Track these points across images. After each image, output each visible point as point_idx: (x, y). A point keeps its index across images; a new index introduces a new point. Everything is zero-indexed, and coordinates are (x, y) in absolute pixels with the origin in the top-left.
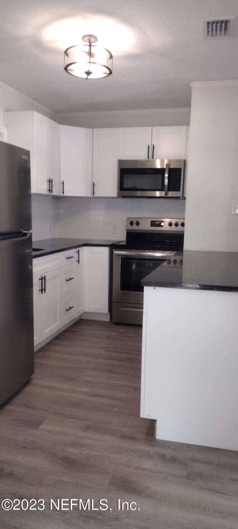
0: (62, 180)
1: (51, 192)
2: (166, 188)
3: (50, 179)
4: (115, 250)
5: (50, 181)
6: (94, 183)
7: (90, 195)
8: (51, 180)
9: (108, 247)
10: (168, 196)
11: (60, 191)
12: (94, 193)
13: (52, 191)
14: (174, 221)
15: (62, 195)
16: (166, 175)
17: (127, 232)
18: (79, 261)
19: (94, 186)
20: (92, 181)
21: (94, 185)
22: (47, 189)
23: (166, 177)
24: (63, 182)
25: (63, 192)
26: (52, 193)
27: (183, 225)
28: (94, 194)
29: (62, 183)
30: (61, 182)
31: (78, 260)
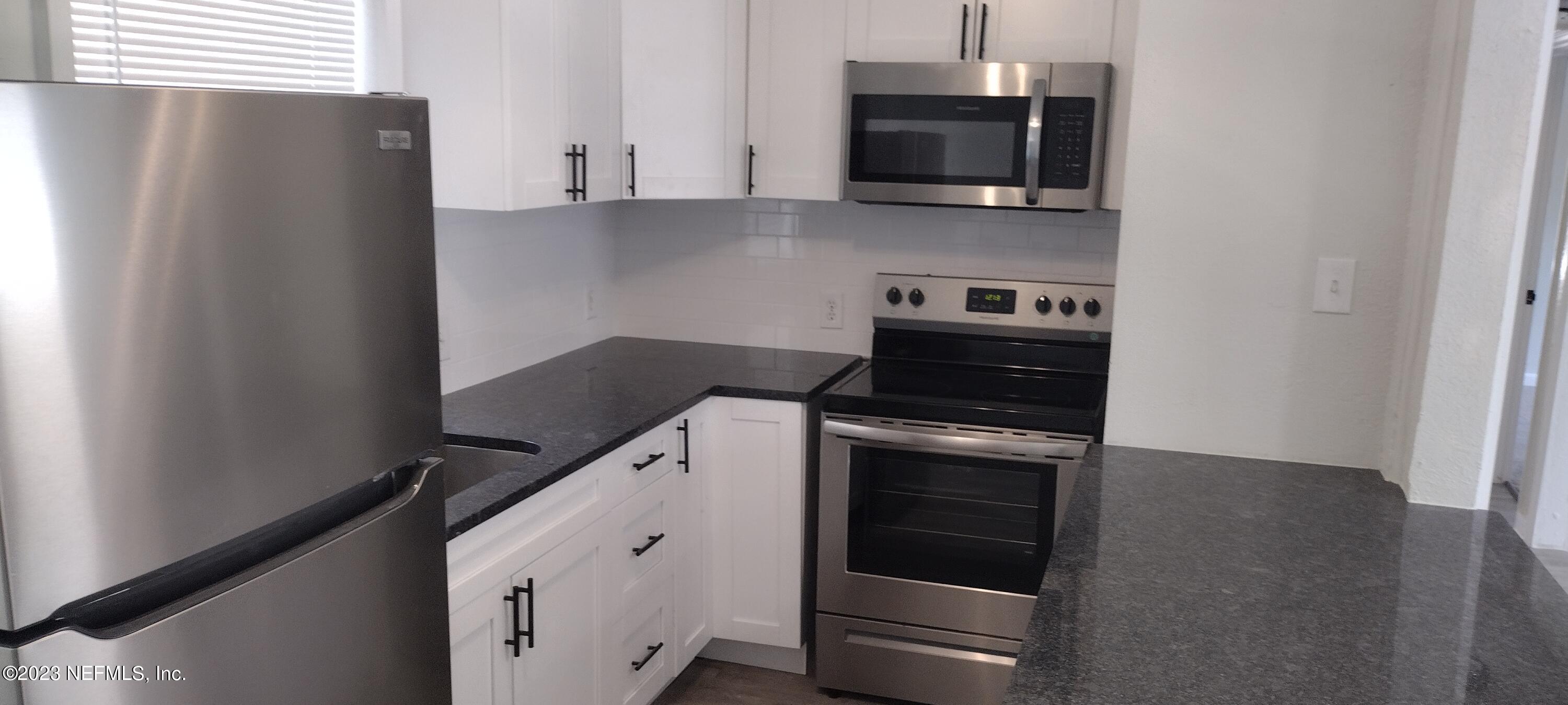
0: (628, 141)
1: (580, 195)
2: (1032, 173)
3: (574, 146)
4: (829, 418)
5: (576, 155)
6: (751, 147)
7: (735, 192)
8: (580, 151)
9: (800, 401)
10: (1038, 206)
11: (621, 182)
12: (751, 186)
13: (583, 191)
14: (1057, 295)
15: (627, 196)
16: (1035, 123)
17: (876, 329)
18: (686, 462)
19: (754, 158)
20: (746, 142)
21: (752, 154)
22: (565, 187)
23: (1034, 128)
24: (633, 146)
25: (632, 188)
26: (584, 199)
27: (1093, 308)
28: (753, 190)
29: (630, 151)
30: (624, 148)
31: (683, 459)
